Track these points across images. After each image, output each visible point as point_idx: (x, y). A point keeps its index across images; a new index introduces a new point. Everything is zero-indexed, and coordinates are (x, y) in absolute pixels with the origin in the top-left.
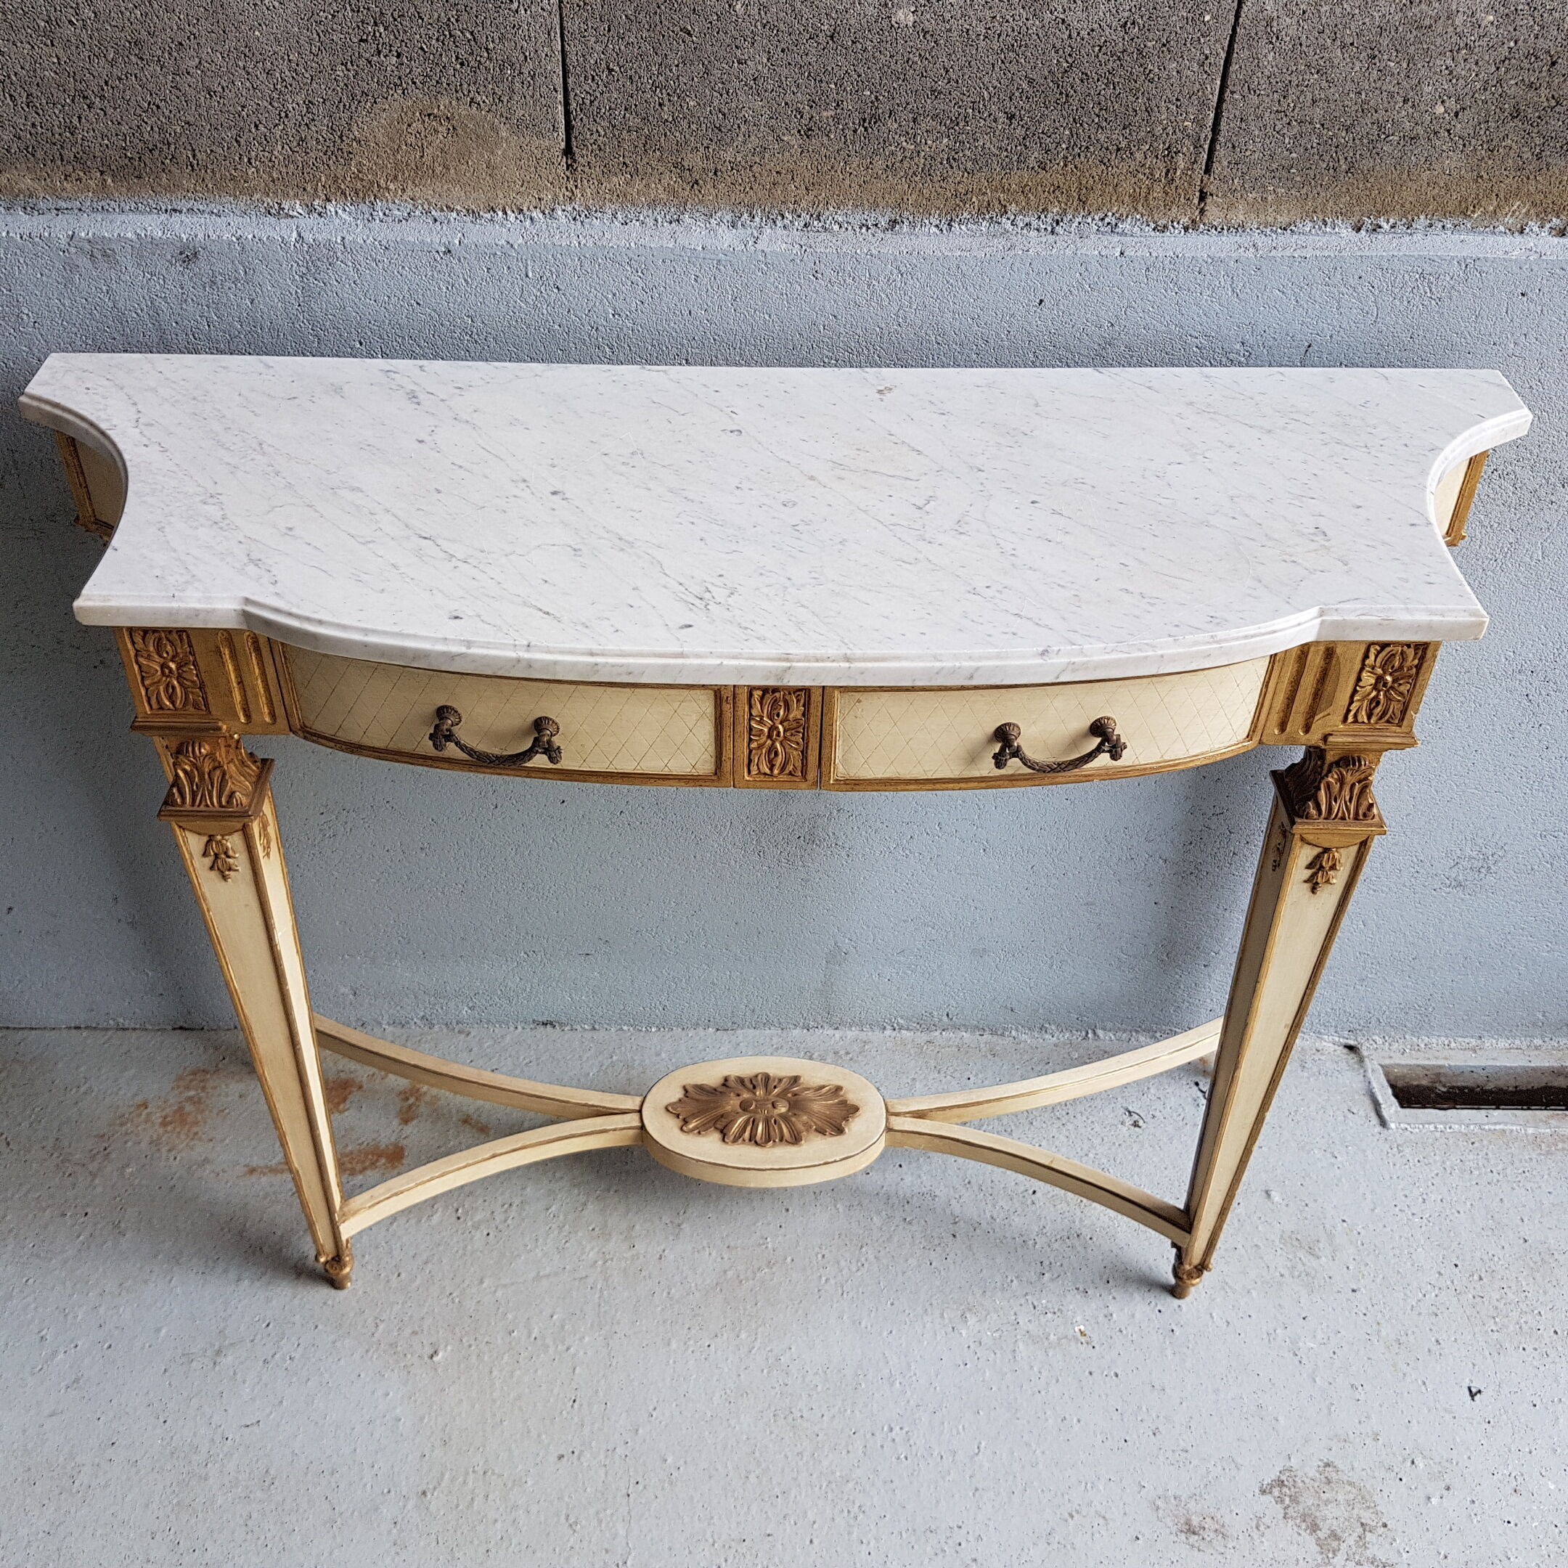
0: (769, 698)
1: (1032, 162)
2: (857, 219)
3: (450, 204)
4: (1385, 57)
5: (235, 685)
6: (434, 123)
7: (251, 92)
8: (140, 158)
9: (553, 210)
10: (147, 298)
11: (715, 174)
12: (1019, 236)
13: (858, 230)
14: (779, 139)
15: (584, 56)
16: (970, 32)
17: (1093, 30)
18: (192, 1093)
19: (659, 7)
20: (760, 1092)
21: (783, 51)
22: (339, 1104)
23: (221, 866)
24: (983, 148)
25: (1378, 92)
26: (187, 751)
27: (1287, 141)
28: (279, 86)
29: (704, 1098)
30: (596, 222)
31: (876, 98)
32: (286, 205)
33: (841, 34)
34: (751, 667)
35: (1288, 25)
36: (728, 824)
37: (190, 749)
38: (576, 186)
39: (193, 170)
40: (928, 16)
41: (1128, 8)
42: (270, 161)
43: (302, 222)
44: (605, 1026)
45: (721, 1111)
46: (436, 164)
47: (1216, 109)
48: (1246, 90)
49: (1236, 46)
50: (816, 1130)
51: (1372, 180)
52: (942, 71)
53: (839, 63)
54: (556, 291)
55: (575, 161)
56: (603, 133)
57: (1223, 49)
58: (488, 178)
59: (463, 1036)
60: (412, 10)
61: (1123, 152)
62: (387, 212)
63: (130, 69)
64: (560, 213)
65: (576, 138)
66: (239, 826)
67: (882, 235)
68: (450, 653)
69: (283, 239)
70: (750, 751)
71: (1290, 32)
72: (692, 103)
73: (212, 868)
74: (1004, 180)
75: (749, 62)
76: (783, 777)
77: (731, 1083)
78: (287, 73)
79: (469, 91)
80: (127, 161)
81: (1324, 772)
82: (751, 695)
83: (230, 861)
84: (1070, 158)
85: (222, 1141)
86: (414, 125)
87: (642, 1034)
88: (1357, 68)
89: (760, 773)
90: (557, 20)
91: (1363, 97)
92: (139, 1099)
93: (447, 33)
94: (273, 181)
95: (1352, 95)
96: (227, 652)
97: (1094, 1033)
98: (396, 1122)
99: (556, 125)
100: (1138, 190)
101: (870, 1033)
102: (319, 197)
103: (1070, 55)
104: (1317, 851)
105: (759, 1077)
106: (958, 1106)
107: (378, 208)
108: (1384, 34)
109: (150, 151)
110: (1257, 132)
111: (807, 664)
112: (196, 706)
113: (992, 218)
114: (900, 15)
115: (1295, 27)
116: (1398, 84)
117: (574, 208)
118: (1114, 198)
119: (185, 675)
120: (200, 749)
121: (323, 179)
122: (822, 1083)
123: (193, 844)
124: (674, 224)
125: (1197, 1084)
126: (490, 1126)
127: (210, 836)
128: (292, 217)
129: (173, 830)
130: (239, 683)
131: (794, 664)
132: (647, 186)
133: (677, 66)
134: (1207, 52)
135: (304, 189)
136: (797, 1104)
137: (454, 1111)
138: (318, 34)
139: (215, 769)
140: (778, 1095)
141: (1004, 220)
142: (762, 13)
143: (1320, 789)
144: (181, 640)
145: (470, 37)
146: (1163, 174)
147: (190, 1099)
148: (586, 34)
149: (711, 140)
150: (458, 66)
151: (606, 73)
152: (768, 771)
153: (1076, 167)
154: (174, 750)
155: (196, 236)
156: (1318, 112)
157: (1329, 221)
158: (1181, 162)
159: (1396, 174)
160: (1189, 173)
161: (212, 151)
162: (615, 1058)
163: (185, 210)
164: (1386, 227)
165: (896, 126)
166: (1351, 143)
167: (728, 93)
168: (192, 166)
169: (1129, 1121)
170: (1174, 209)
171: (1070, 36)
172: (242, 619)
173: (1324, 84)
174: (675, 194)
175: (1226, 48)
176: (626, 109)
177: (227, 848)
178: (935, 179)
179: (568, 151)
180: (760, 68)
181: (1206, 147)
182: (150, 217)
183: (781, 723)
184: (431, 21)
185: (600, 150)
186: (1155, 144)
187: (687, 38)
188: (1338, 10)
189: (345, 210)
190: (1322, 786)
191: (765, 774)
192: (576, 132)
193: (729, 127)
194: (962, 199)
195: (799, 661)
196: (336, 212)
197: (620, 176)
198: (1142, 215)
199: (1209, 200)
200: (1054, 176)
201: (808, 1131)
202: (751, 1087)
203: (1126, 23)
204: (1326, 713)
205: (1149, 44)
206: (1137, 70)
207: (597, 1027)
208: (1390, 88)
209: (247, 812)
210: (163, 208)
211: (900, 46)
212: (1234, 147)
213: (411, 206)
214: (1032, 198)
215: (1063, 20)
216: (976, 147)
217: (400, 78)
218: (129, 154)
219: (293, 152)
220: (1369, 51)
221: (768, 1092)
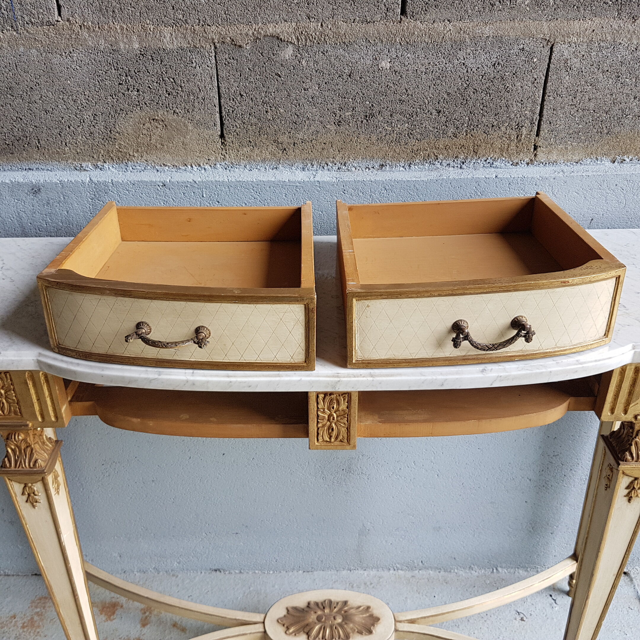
0: (328, 398)
1: (450, 134)
2: (364, 164)
3: (165, 163)
4: (624, 77)
5: (36, 401)
6: (156, 123)
7: (66, 111)
8: (13, 144)
9: (215, 165)
10: (16, 212)
11: (294, 145)
12: (444, 170)
13: (364, 170)
14: (324, 127)
15: (228, 89)
16: (418, 71)
17: (478, 68)
18: (38, 610)
19: (264, 64)
20: (327, 611)
21: (326, 83)
22: (111, 616)
23: (31, 500)
24: (425, 128)
25: (621, 94)
26: (11, 438)
27: (577, 119)
28: (80, 108)
29: (298, 614)
30: (237, 170)
31: (372, 105)
32: (84, 165)
33: (354, 74)
34: (317, 381)
35: (576, 63)
36: (307, 463)
37: (13, 437)
38: (226, 153)
39: (38, 149)
40: (397, 64)
41: (496, 56)
42: (76, 144)
43: (92, 173)
44: (247, 571)
45: (306, 622)
46: (158, 144)
47: (541, 105)
48: (556, 95)
49: (550, 73)
50: (358, 632)
51: (620, 137)
52: (405, 91)
53: (353, 88)
54: (217, 203)
55: (225, 141)
56: (239, 127)
57: (543, 75)
58: (183, 150)
59: (174, 578)
60: (144, 68)
61: (495, 127)
62: (134, 167)
63: (7, 101)
64: (219, 166)
65: (225, 129)
66: (40, 478)
67: (376, 172)
68: (149, 379)
69: (82, 181)
70: (318, 429)
71: (577, 65)
72: (282, 111)
73: (27, 501)
74: (436, 143)
75: (309, 90)
76: (337, 443)
77: (312, 605)
78: (84, 101)
79: (173, 108)
80: (6, 146)
81: (634, 436)
82: (318, 397)
83: (35, 497)
84: (469, 131)
85: (52, 636)
86: (146, 124)
87: (265, 575)
88: (610, 83)
89: (324, 441)
90: (215, 71)
91: (614, 96)
92: (12, 613)
93: (161, 79)
94: (78, 154)
95: (608, 96)
96: (31, 384)
97: (497, 569)
98: (139, 626)
99: (216, 123)
100: (503, 146)
101: (382, 572)
102: (100, 161)
103: (467, 80)
104: (631, 479)
105: (326, 602)
106: (432, 616)
107: (129, 166)
108: (623, 65)
109: (18, 141)
110: (561, 115)
111: (349, 379)
112: (15, 412)
113: (430, 162)
114: (383, 64)
115: (579, 63)
116: (631, 89)
117: (225, 164)
118: (491, 150)
119: (8, 396)
120: (18, 437)
121: (102, 152)
122: (360, 604)
123: (16, 488)
124: (274, 170)
125: (551, 596)
126: (187, 628)
127: (25, 484)
128: (87, 171)
129: (6, 481)
130: (38, 400)
131: (342, 379)
132: (261, 152)
133: (274, 92)
134: (536, 77)
135: (93, 157)
136: (347, 618)
137: (168, 620)
138: (98, 82)
139: (27, 447)
140: (337, 612)
141: (436, 163)
142: (315, 65)
143: (632, 445)
144: (6, 377)
145: (172, 81)
146: (516, 137)
147: (37, 613)
148: (229, 78)
149: (292, 129)
150: (167, 95)
151: (240, 96)
152: (328, 440)
153: (472, 135)
154: (5, 437)
155: (40, 181)
156: (592, 105)
157: (599, 158)
158: (524, 131)
159: (631, 134)
160: (529, 136)
161: (47, 140)
162: (251, 589)
163: (35, 169)
164: (628, 160)
165: (382, 119)
166: (608, 120)
167: (299, 105)
168: (38, 147)
169: (519, 618)
170: (522, 154)
171: (467, 71)
172: (37, 364)
173: (594, 91)
174: (274, 155)
175: (545, 75)
176: (250, 115)
177: (34, 491)
178: (402, 144)
179: (222, 136)
180: (315, 92)
181: (537, 123)
182: (18, 173)
183: (335, 412)
184: (153, 74)
185: (238, 135)
186: (511, 123)
187: (279, 78)
188: (600, 54)
189: (113, 167)
190: (633, 443)
191: (327, 441)
192: (225, 127)
193: (300, 122)
194: (415, 153)
195: (344, 377)
196: (109, 168)
197: (247, 147)
198: (505, 158)
199: (539, 149)
200: (461, 140)
201: (353, 632)
202: (322, 608)
203: (495, 64)
204: (636, 403)
205: (507, 74)
206: (501, 87)
207: (242, 571)
208: (627, 92)
209: (44, 470)
210: (24, 168)
211: (383, 79)
212: (550, 123)
213: (146, 164)
214: (450, 151)
215: (464, 64)
216: (422, 128)
217: (139, 102)
218: (7, 143)
219: (87, 139)
220: (616, 74)
221: (331, 610)
